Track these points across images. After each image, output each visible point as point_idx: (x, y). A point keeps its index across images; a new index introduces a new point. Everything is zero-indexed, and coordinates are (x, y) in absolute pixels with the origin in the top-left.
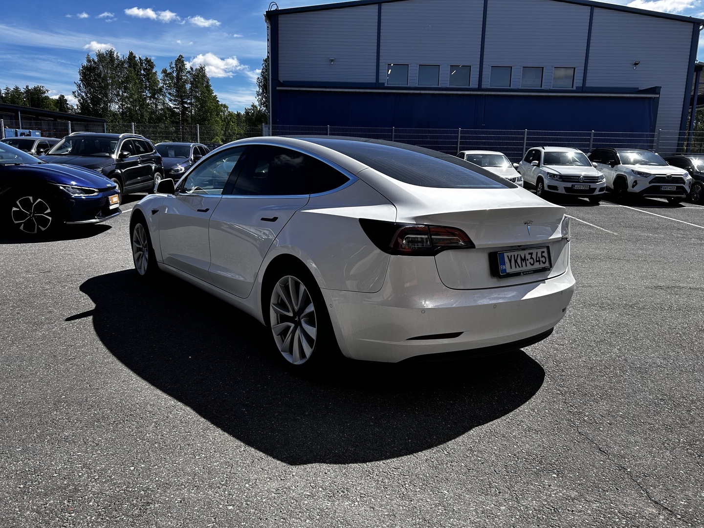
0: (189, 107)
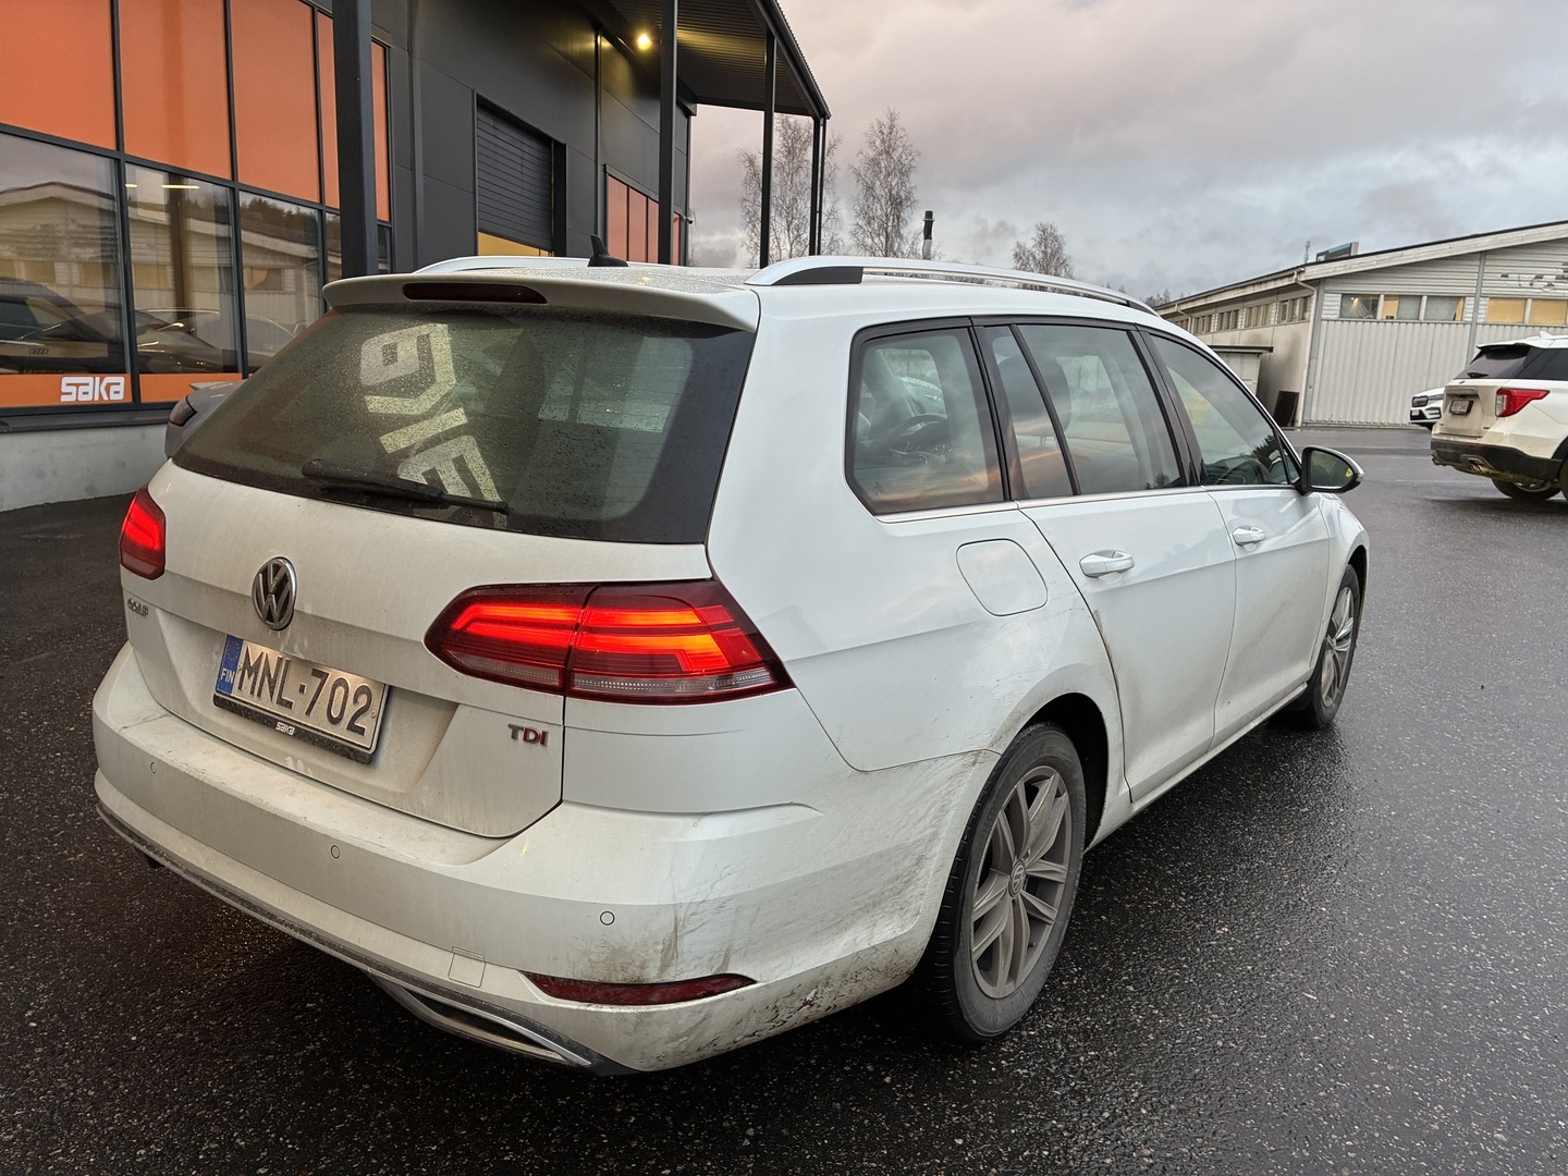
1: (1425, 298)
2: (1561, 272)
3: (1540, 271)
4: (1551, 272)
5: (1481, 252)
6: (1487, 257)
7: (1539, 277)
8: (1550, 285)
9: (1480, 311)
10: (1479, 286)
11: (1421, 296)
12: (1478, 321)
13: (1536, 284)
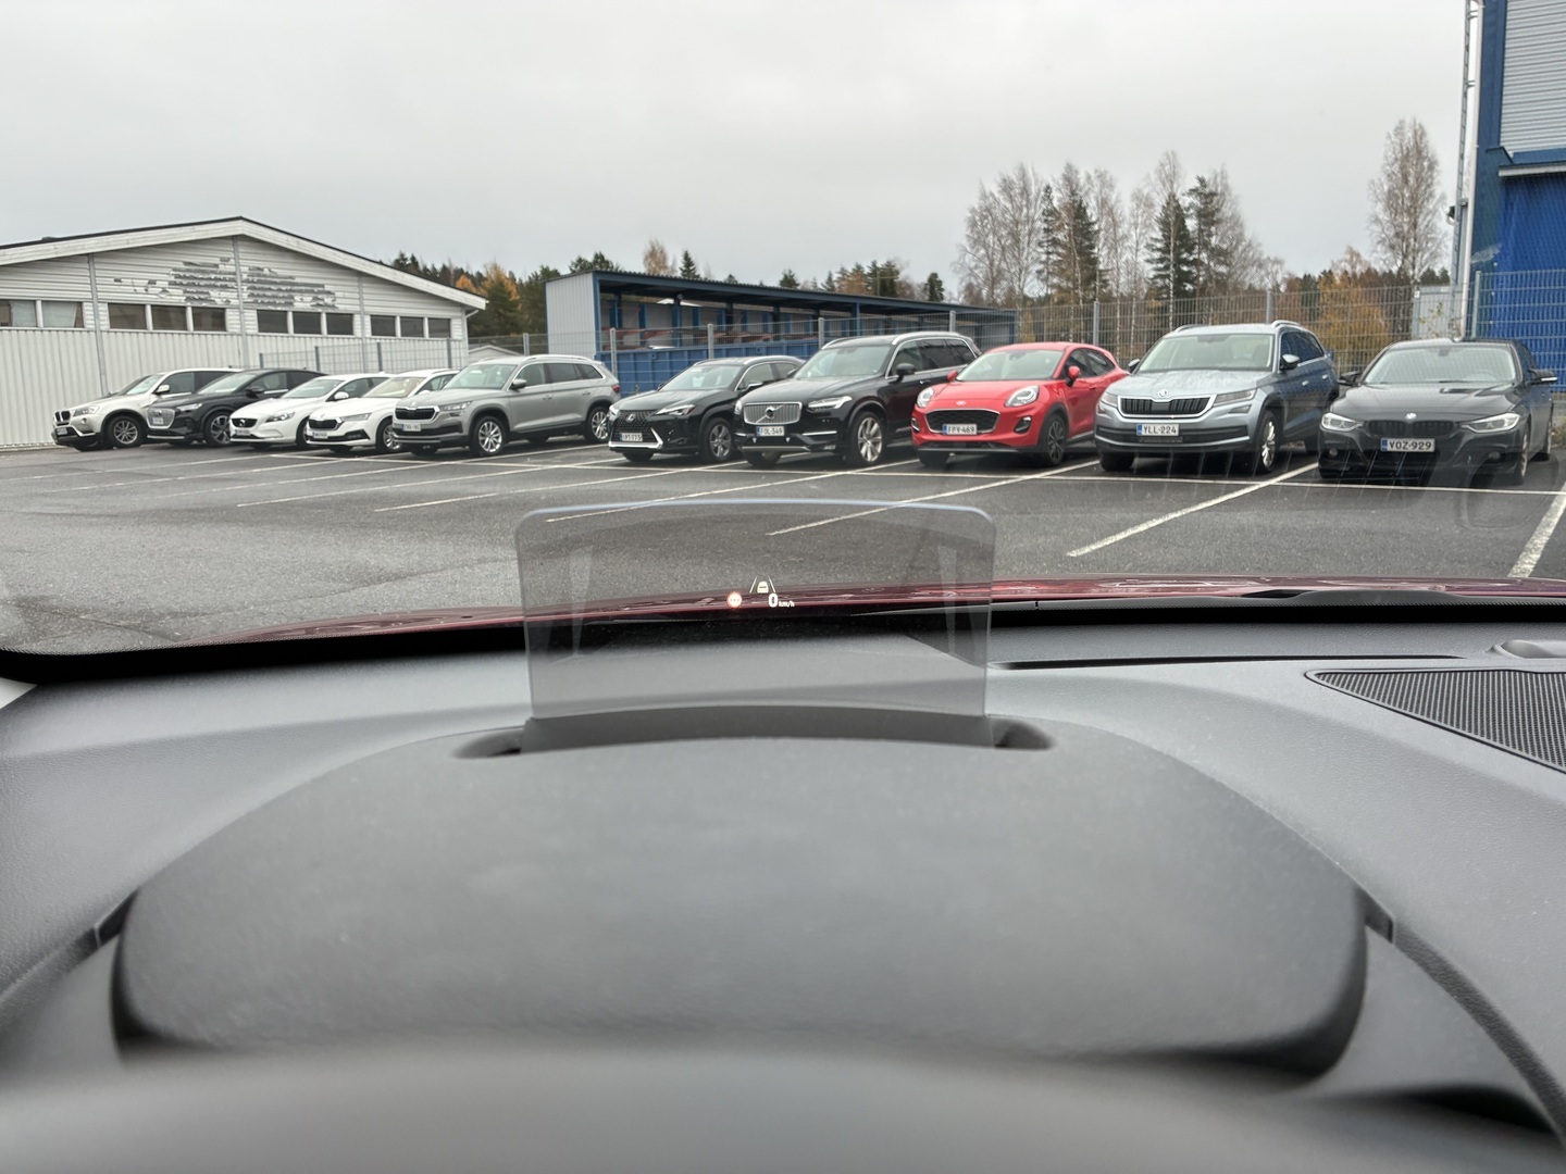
0: (1190, 272)
1: (39, 304)
2: (172, 279)
3: (153, 277)
4: (163, 279)
5: (87, 254)
6: (96, 260)
7: (152, 282)
8: (164, 291)
9: (101, 318)
10: (94, 291)
11: (34, 302)
12: (103, 328)
13: (151, 290)
